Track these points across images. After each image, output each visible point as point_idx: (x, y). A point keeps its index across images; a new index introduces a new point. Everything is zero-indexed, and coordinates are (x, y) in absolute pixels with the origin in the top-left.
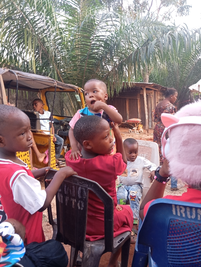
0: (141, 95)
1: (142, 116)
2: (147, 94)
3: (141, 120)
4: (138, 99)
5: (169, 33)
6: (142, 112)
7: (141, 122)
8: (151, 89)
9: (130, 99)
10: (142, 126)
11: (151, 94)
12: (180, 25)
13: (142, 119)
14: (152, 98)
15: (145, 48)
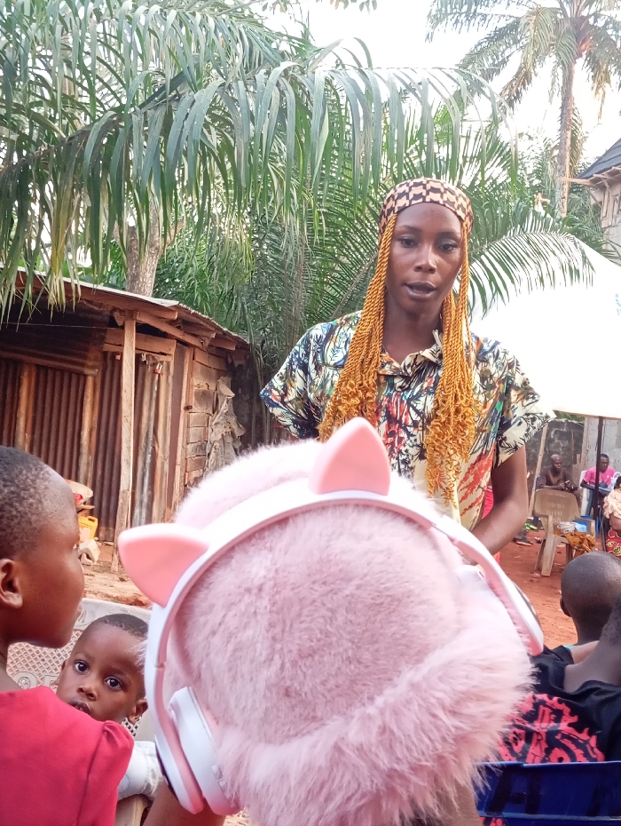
0: (105, 353)
1: (99, 472)
2: (138, 357)
3: (91, 493)
4: (85, 376)
5: (286, 71)
6: (101, 447)
7: (92, 501)
8: (165, 335)
9: (46, 368)
10: (96, 524)
11: (162, 358)
12: (337, 44)
13: (98, 489)
14: (163, 378)
15: (159, 115)
